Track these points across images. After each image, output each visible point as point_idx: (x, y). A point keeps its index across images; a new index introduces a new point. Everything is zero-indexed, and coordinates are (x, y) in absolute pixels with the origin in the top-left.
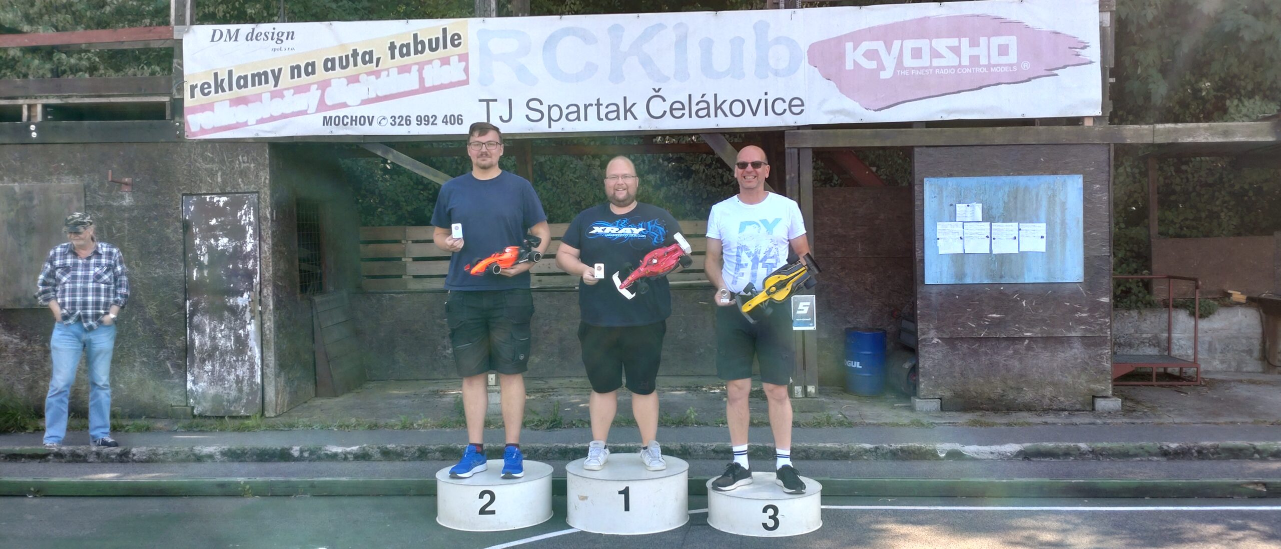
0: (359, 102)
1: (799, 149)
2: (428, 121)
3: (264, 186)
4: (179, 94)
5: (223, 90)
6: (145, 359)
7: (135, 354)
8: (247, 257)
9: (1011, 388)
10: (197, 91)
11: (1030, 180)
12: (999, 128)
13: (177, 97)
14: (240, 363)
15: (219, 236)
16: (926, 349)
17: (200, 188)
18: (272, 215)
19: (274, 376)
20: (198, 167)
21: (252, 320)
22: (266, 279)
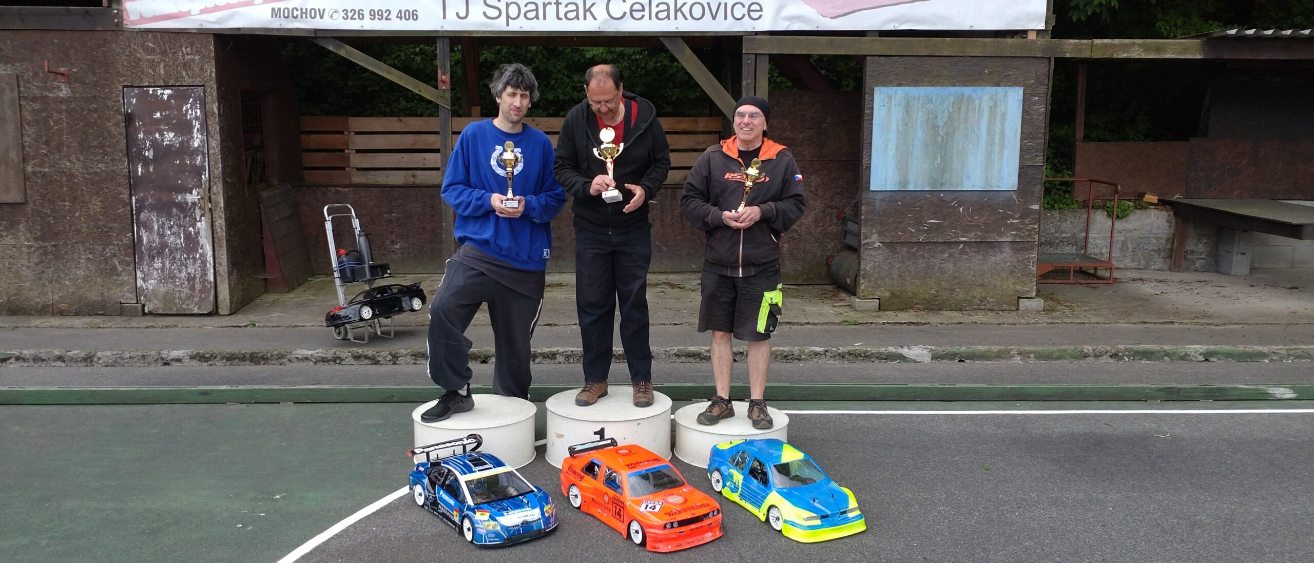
1: (756, 55)
2: (382, 16)
3: (210, 80)
6: (90, 256)
7: (79, 251)
8: (195, 152)
9: (945, 289)
11: (974, 91)
12: (948, 39)
14: (191, 261)
15: (165, 130)
16: (869, 252)
17: (142, 80)
18: (219, 110)
19: (227, 275)
20: (139, 58)
21: (203, 218)
22: (216, 175)
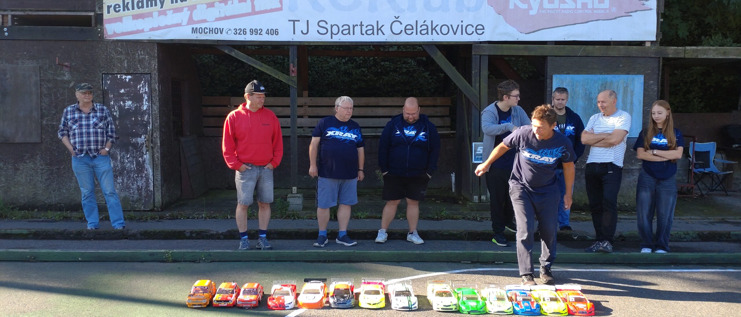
0: (214, 19)
1: (480, 55)
2: (257, 32)
3: (154, 70)
4: (100, 11)
5: (128, 9)
8: (144, 113)
10: (112, 9)
11: (614, 77)
12: (597, 46)
13: (99, 13)
14: (140, 178)
15: (126, 100)
17: (113, 70)
18: (159, 88)
19: (160, 186)
20: (112, 57)
21: (147, 152)
22: (155, 127)
